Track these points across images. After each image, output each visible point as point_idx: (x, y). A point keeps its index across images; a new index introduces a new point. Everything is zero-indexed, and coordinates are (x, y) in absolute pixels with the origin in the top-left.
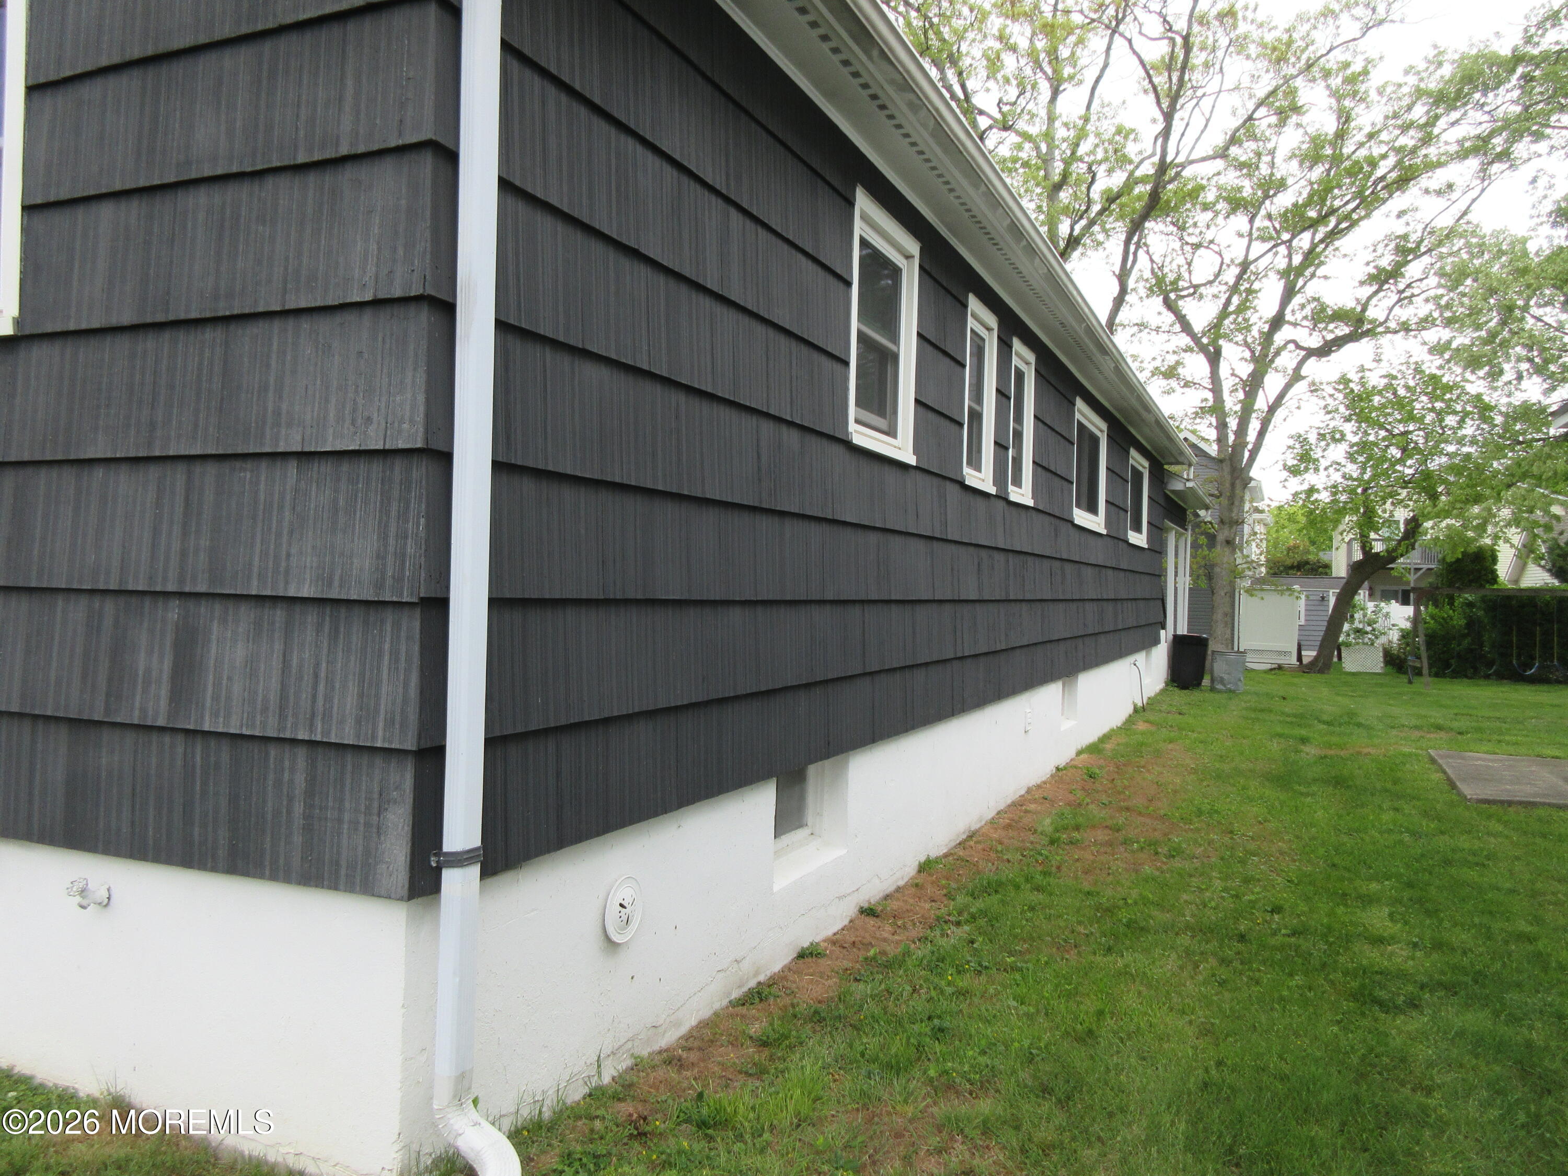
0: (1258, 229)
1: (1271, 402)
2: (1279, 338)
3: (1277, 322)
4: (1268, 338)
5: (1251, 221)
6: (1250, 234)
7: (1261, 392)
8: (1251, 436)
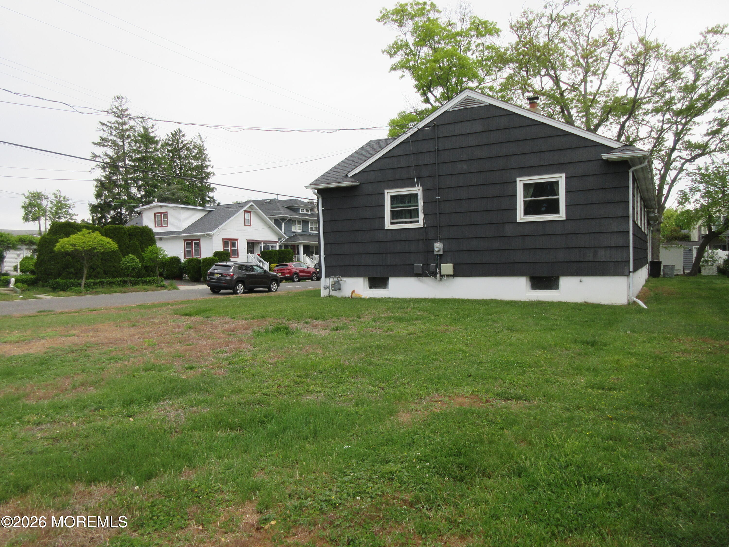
0: (666, 119)
1: (672, 179)
2: (674, 155)
3: (673, 149)
4: (670, 156)
5: (664, 116)
6: (663, 121)
7: (668, 175)
8: (665, 192)
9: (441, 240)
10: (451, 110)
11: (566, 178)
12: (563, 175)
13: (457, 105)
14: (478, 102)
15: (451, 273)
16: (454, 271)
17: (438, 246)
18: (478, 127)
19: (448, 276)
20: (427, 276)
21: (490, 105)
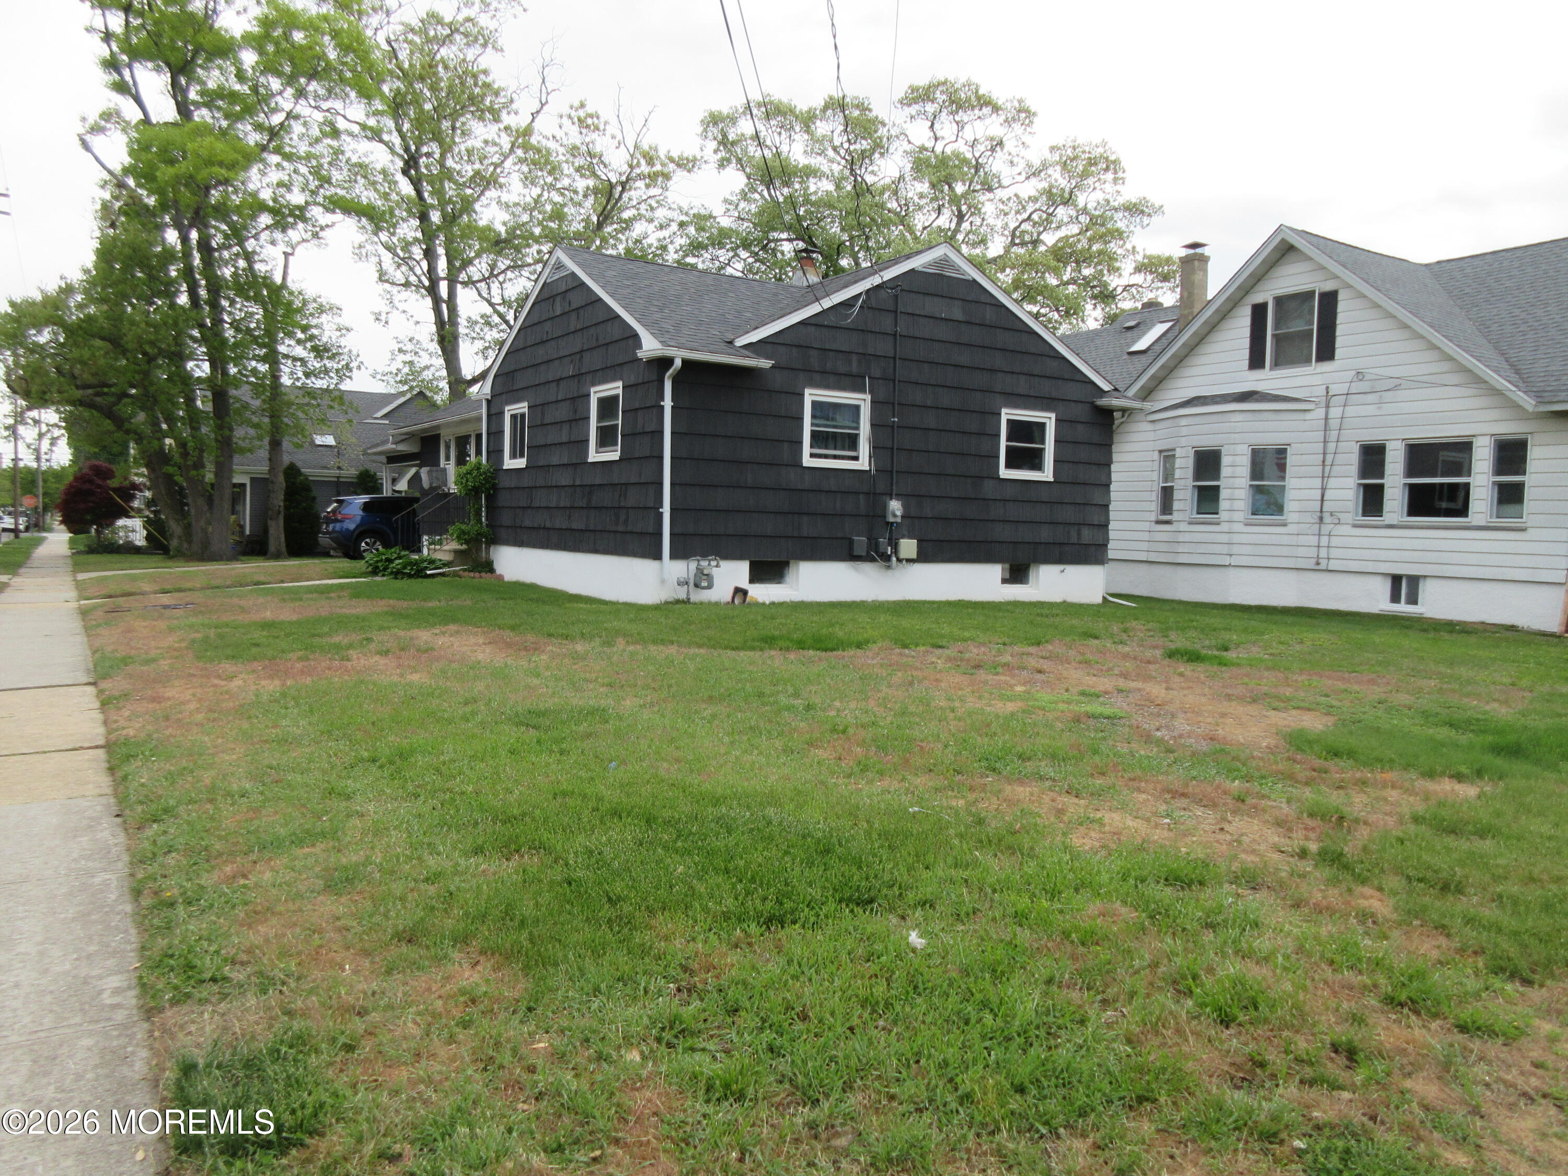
9: (899, 496)
10: (921, 269)
11: (1057, 420)
12: (1053, 416)
13: (930, 265)
14: (958, 269)
15: (914, 556)
16: (919, 553)
17: (895, 507)
18: (957, 313)
19: (909, 561)
20: (872, 560)
21: (974, 281)
